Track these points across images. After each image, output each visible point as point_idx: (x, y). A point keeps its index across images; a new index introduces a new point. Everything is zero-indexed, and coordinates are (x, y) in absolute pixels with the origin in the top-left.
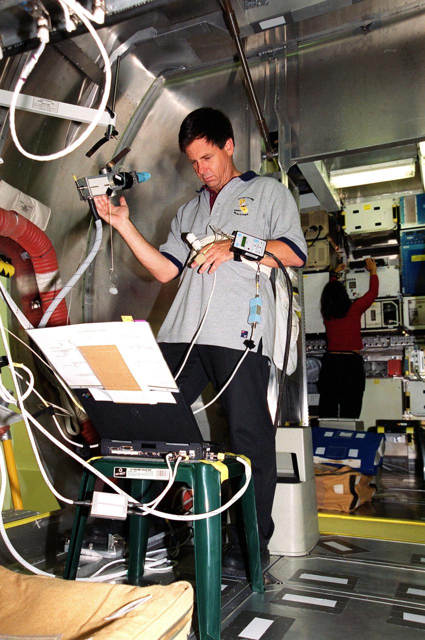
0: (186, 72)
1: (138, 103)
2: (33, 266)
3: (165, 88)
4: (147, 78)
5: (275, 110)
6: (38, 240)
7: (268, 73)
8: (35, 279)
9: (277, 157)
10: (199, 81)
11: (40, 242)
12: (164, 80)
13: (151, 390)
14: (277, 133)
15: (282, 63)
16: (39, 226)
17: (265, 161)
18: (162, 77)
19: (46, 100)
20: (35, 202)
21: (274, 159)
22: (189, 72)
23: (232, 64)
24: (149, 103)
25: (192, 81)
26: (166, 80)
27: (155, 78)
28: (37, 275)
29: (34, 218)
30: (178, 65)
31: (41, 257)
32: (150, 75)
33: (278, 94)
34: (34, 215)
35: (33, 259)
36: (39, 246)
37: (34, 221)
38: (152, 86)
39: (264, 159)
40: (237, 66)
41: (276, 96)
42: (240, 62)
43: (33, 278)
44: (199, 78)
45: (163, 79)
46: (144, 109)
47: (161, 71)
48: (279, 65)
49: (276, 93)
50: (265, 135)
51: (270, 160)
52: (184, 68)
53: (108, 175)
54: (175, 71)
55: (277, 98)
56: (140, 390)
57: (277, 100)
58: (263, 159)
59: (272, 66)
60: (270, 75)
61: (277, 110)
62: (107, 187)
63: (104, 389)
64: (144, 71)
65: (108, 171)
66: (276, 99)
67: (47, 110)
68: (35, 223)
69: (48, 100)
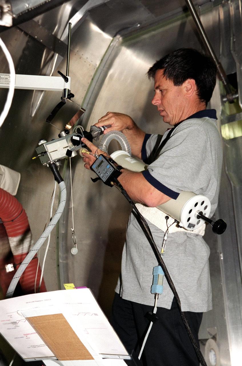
0: (141, 28)
1: (98, 63)
2: (6, 230)
3: (123, 46)
4: (104, 40)
5: (232, 52)
6: (8, 204)
7: (222, 16)
8: (9, 243)
9: (237, 98)
10: (153, 36)
11: (11, 206)
12: (121, 39)
13: (103, 358)
14: (235, 74)
15: (236, 4)
16: (10, 191)
17: (227, 104)
18: (118, 36)
19: (4, 74)
20: (4, 170)
21: (235, 100)
22: (144, 28)
23: (182, 15)
24: (109, 62)
25: (146, 36)
26: (123, 39)
27: (111, 38)
28: (10, 238)
29: (4, 185)
30: (133, 23)
31: (12, 221)
32: (107, 37)
33: (234, 35)
34: (4, 181)
35: (5, 224)
36: (11, 210)
37: (4, 187)
38: (109, 46)
39: (225, 102)
40: (187, 16)
41: (232, 38)
42: (189, 12)
43: (7, 242)
44: (153, 33)
45: (119, 38)
46: (104, 69)
47: (117, 31)
48: (233, 6)
49: (232, 35)
50: (223, 78)
51: (231, 102)
52: (139, 25)
53: (66, 138)
54: (130, 28)
55: (233, 39)
56: (92, 359)
57: (234, 42)
58: (223, 103)
59: (226, 8)
60: (225, 18)
61: (234, 51)
62: (66, 149)
63: (58, 360)
64: (101, 34)
65: (67, 134)
66: (232, 41)
67: (6, 84)
68: (5, 189)
69: (6, 74)
